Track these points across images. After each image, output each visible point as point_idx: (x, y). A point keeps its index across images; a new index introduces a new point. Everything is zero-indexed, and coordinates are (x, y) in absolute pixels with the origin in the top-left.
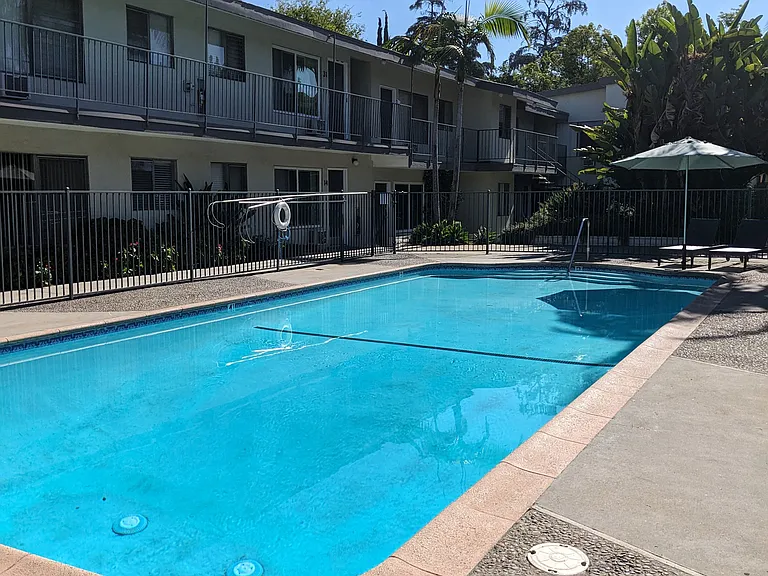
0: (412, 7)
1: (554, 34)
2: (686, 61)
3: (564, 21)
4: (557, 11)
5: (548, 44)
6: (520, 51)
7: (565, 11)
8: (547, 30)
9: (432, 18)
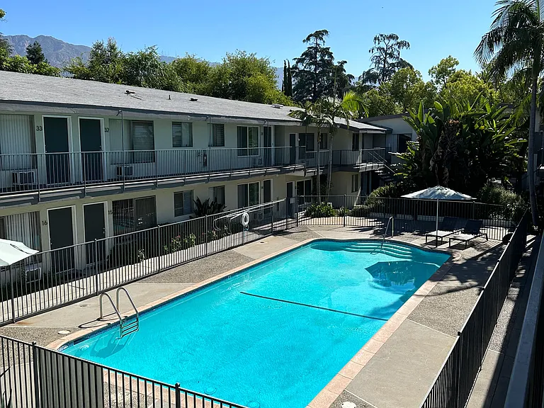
0: (304, 41)
1: (390, 61)
2: (448, 124)
3: (396, 53)
4: (391, 47)
5: (386, 66)
6: (370, 71)
7: (397, 47)
8: (385, 58)
9: (317, 47)
